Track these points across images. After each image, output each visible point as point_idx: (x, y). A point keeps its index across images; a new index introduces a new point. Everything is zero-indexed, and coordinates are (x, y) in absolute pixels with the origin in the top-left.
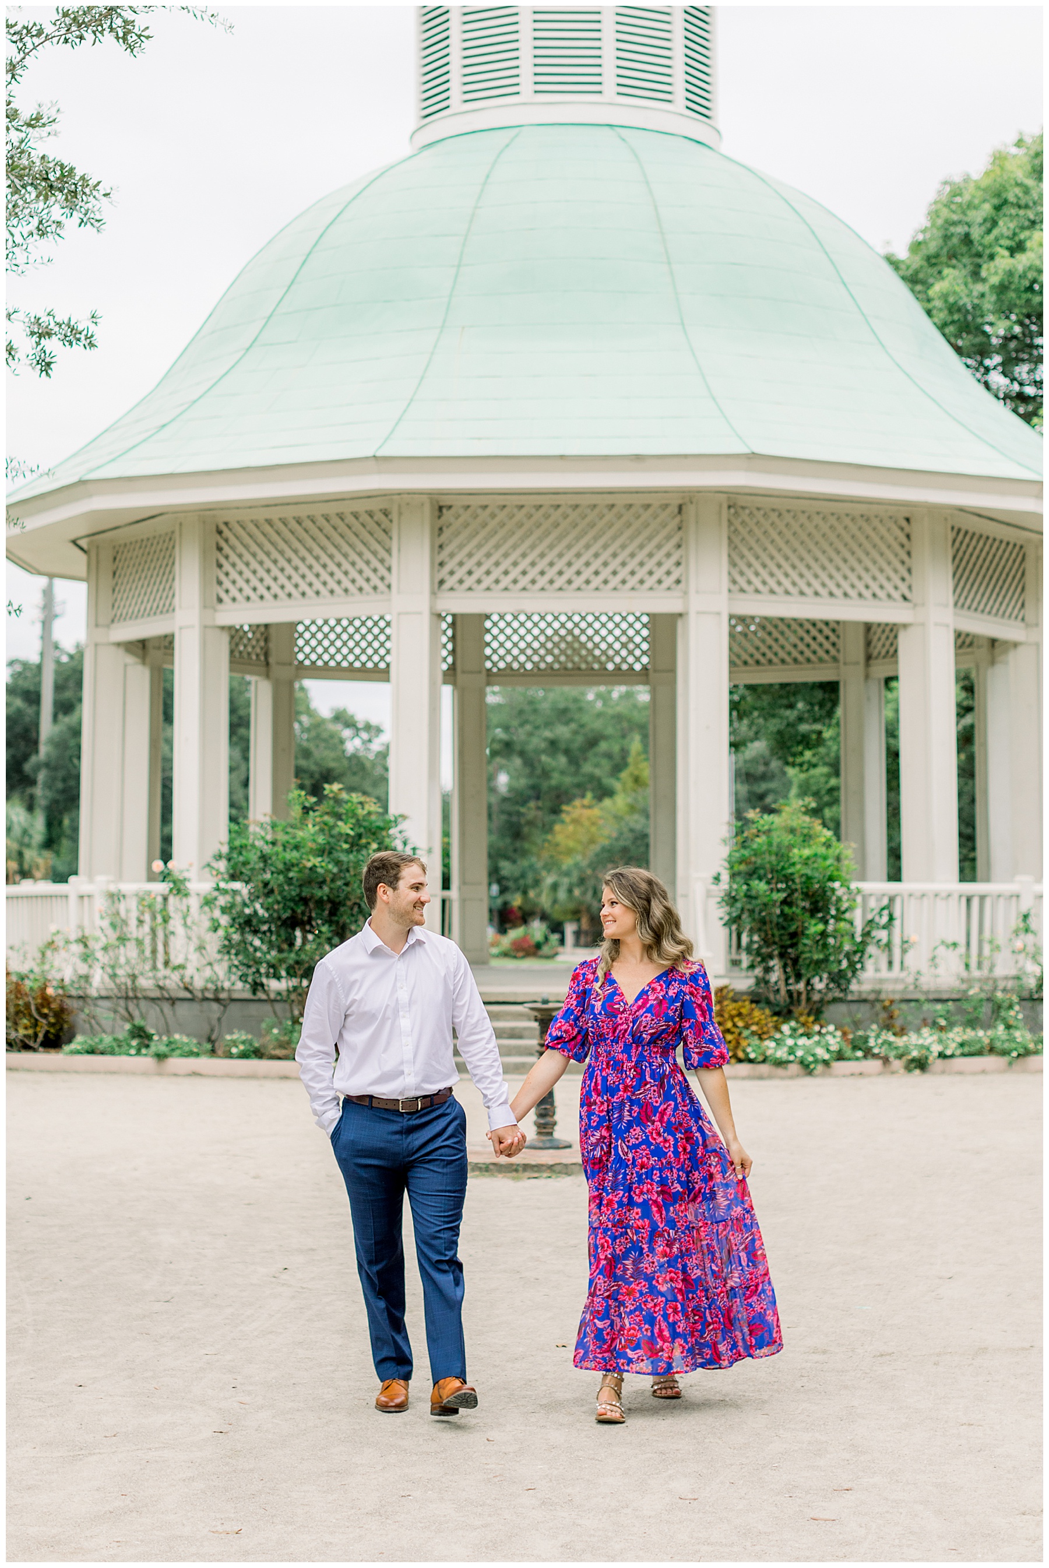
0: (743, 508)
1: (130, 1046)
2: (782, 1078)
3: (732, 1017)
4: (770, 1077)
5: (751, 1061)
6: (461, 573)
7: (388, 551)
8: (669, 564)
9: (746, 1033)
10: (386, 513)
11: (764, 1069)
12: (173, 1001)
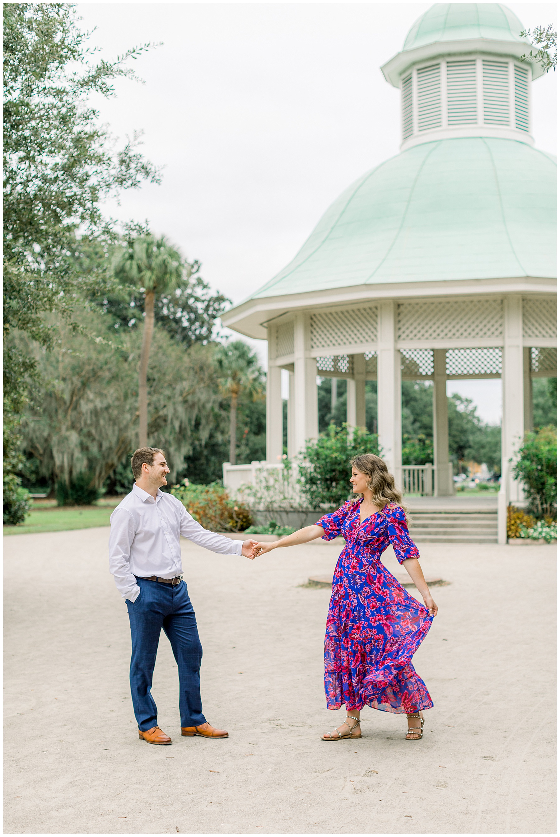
0: (530, 300)
1: (269, 531)
2: (536, 545)
3: (514, 519)
4: (531, 544)
5: (523, 538)
6: (407, 332)
7: (377, 323)
8: (497, 325)
9: (521, 526)
10: (376, 308)
11: (528, 541)
12: (287, 512)
